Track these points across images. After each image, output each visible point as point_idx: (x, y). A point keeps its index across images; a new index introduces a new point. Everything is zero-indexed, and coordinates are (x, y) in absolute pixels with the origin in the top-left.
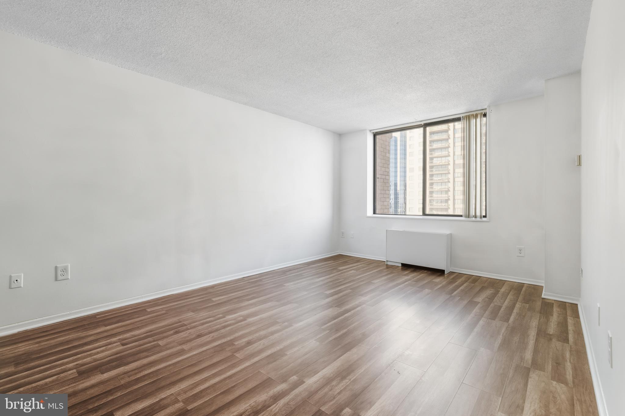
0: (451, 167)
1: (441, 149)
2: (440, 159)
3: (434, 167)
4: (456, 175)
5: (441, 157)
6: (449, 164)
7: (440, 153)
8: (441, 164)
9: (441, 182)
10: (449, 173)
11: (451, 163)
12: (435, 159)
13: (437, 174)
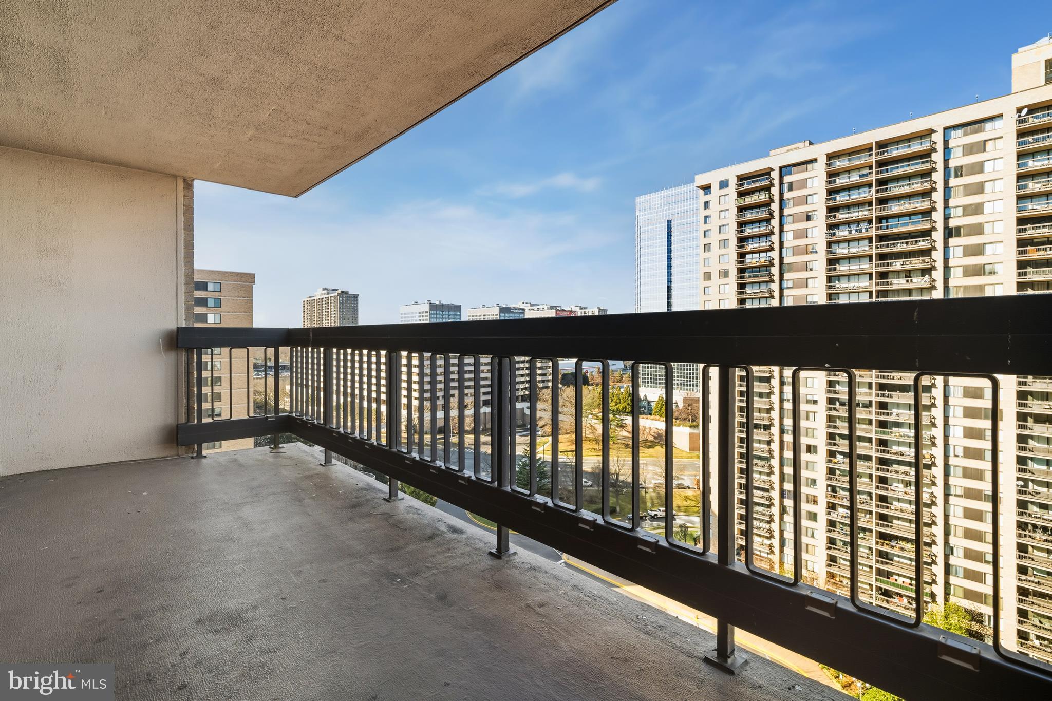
0: (775, 270)
1: (759, 236)
2: (757, 255)
3: (747, 270)
4: (785, 285)
5: (759, 252)
6: (772, 265)
7: (757, 245)
8: (758, 264)
9: (760, 298)
10: (773, 281)
11: (776, 262)
12: (748, 256)
13: (753, 283)
